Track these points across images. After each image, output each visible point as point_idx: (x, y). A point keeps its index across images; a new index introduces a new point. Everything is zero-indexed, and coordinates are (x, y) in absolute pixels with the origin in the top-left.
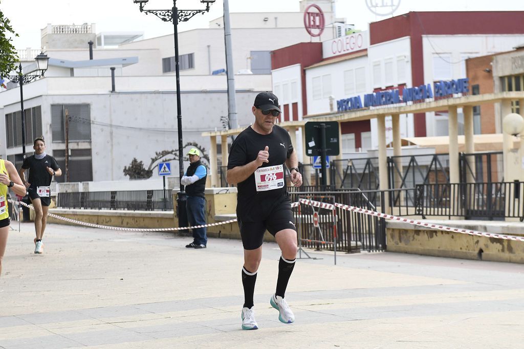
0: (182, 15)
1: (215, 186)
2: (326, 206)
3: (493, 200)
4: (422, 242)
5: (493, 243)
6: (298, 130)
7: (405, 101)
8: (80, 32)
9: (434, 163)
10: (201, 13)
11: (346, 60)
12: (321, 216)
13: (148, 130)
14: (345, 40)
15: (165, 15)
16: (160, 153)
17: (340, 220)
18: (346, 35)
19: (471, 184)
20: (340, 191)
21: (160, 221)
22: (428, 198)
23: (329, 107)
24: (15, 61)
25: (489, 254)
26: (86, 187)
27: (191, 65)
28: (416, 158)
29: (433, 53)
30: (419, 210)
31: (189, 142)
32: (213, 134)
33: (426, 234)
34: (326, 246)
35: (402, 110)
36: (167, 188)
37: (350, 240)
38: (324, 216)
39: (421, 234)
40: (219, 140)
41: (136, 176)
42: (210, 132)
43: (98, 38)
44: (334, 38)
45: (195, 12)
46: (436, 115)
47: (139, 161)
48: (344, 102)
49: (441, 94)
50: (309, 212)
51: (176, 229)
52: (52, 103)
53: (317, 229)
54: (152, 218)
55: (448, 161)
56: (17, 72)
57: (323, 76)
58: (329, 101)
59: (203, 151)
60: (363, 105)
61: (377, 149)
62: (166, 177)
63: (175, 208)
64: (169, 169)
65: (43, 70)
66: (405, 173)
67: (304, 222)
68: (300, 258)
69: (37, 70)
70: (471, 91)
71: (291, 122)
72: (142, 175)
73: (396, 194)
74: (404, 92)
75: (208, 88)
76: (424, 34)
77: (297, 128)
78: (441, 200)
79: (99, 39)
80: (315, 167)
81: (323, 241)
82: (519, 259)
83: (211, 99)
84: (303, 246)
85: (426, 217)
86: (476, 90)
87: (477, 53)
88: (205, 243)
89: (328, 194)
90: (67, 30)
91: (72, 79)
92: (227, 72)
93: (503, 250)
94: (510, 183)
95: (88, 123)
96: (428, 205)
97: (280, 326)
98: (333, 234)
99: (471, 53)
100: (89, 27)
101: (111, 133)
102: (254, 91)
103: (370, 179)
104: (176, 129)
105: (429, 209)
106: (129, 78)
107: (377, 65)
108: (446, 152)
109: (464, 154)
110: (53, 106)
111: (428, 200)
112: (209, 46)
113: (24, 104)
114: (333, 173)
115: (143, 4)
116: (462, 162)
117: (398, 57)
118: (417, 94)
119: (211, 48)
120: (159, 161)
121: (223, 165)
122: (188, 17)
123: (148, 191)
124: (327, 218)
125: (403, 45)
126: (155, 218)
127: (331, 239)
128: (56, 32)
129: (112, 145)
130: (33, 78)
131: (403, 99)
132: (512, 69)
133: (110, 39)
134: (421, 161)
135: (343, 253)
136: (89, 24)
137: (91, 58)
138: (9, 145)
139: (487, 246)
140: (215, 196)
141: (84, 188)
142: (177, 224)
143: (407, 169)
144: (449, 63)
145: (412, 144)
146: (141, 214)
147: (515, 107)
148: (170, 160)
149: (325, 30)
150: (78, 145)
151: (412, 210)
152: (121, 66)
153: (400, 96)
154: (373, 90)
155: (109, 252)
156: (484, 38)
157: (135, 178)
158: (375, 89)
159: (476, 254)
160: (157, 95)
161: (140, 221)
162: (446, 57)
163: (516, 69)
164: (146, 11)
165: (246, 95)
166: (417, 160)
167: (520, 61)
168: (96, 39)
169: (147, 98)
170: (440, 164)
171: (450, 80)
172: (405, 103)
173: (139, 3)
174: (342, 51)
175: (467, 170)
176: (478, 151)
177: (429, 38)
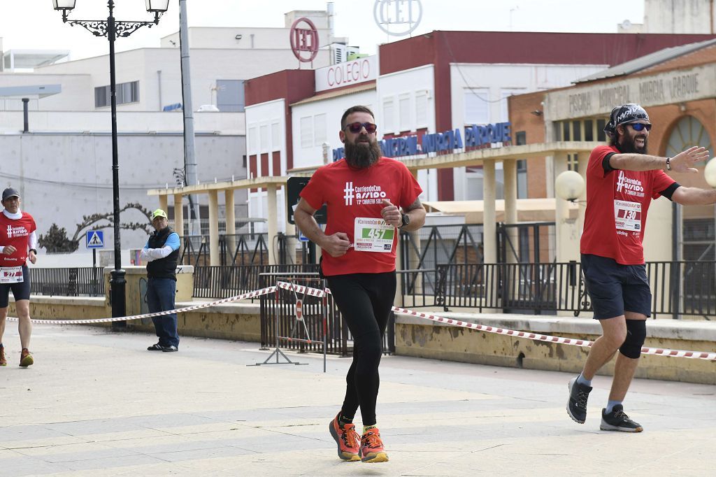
0: (121, 28)
2: (313, 291)
4: (443, 343)
5: (538, 345)
6: (280, 188)
7: (425, 152)
9: (463, 236)
10: (148, 26)
11: (346, 95)
12: (308, 306)
14: (345, 68)
15: (97, 28)
16: (89, 217)
18: (347, 61)
19: (509, 265)
21: (87, 310)
22: (453, 283)
23: (322, 158)
25: (531, 360)
27: (135, 98)
28: (439, 229)
29: (465, 88)
30: (440, 300)
31: (130, 202)
32: (163, 193)
33: (448, 332)
34: (313, 347)
35: (421, 164)
36: (98, 265)
37: (346, 338)
38: (312, 306)
39: (442, 331)
40: (171, 201)
41: (56, 248)
42: (160, 189)
43: (5, 58)
44: (331, 65)
45: (140, 24)
46: (468, 171)
47: (60, 228)
49: (474, 143)
50: (291, 300)
51: (105, 320)
53: (301, 322)
54: (75, 306)
55: (482, 234)
57: (315, 116)
58: (322, 150)
59: (149, 215)
62: (97, 250)
63: (108, 292)
64: (102, 240)
66: (424, 250)
67: (283, 314)
68: (278, 363)
70: (514, 140)
71: (271, 177)
72: (63, 248)
73: (411, 277)
74: (425, 139)
75: (158, 130)
76: (453, 62)
77: (278, 185)
78: (471, 286)
79: (8, 59)
80: (302, 239)
81: (309, 340)
82: (571, 366)
83: (161, 144)
84: (282, 347)
85: (449, 308)
86: (521, 139)
87: (523, 88)
89: (317, 276)
92: (184, 108)
93: (551, 355)
94: (562, 264)
96: (453, 293)
98: (322, 330)
99: (516, 89)
101: (22, 189)
102: (221, 134)
104: (110, 185)
105: (453, 298)
106: (49, 113)
107: (388, 102)
108: (481, 222)
109: (503, 225)
111: (453, 287)
112: (159, 72)
115: (67, 11)
116: (500, 235)
117: (417, 92)
118: (441, 142)
119: (163, 76)
120: (88, 229)
122: (129, 31)
123: (70, 269)
124: (316, 309)
125: (424, 76)
126: (79, 306)
127: (320, 337)
131: (423, 148)
132: (570, 111)
133: (22, 59)
134: (446, 234)
135: (336, 357)
139: (529, 349)
142: (111, 313)
143: (427, 244)
145: (434, 210)
146: (61, 300)
147: (573, 162)
148: (104, 227)
149: (319, 54)
151: (430, 300)
152: (37, 97)
153: (418, 145)
154: (383, 136)
155: (13, 352)
156: (533, 69)
157: (54, 251)
158: (385, 135)
159: (515, 360)
160: (87, 137)
161: (59, 311)
162: (482, 94)
163: (575, 112)
164: (71, 22)
165: (210, 139)
166: (440, 232)
167: (580, 100)
168: (3, 59)
169: (72, 141)
170: (471, 238)
171: (487, 124)
172: (426, 155)
173: (62, 11)
174: (342, 82)
175: (508, 247)
176: (523, 221)
177: (460, 67)
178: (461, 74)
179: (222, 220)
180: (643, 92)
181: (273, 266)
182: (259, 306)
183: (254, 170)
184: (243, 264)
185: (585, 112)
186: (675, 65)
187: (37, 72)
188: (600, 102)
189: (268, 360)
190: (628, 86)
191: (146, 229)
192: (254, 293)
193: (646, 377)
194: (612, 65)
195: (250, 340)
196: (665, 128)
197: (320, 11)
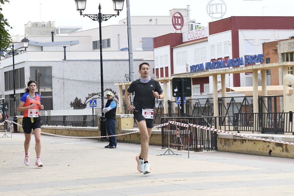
0: (104, 17)
1: (121, 113)
2: (184, 125)
3: (278, 123)
4: (238, 146)
5: (277, 146)
6: (168, 82)
8: (47, 26)
9: (244, 101)
10: (115, 16)
11: (195, 43)
12: (181, 131)
14: (195, 32)
15: (94, 17)
16: (90, 95)
17: (191, 133)
18: (196, 29)
19: (265, 113)
20: (192, 116)
21: (91, 132)
22: (241, 121)
23: (186, 70)
24: (10, 42)
25: (275, 153)
26: (49, 113)
27: (109, 45)
28: (234, 98)
30: (236, 128)
31: (107, 88)
32: (121, 84)
33: (240, 141)
34: (183, 148)
35: (227, 72)
36: (94, 114)
37: (197, 144)
38: (183, 131)
39: (237, 141)
40: (124, 88)
42: (119, 83)
43: (56, 30)
44: (189, 31)
45: (111, 15)
46: (246, 74)
47: (79, 99)
48: (194, 67)
49: (249, 63)
50: (174, 128)
51: (99, 137)
52: (30, 66)
53: (179, 138)
54: (85, 131)
55: (252, 100)
56: (11, 49)
57: (183, 52)
58: (186, 66)
59: (115, 93)
60: (205, 69)
61: (213, 93)
62: (94, 108)
63: (99, 125)
65: (25, 47)
66: (228, 107)
67: (171, 134)
68: (169, 154)
69: (22, 48)
70: (265, 61)
71: (164, 78)
72: (80, 107)
73: (223, 119)
74: (228, 61)
75: (118, 58)
76: (240, 29)
78: (248, 122)
79: (57, 30)
80: (178, 103)
81: (182, 145)
82: (292, 156)
84: (171, 148)
85: (240, 131)
86: (268, 61)
87: (269, 40)
88: (115, 145)
89: (185, 118)
90: (39, 25)
91: (42, 52)
92: (129, 49)
93: (283, 151)
94: (287, 113)
95: (51, 77)
96: (241, 125)
97: (157, 193)
98: (187, 140)
99: (266, 40)
101: (64, 83)
102: (144, 60)
103: (208, 109)
104: (100, 81)
105: (241, 127)
106: (74, 52)
107: (213, 46)
108: (252, 96)
109: (261, 96)
110: (31, 67)
113: (15, 66)
114: (188, 106)
115: (82, 11)
116: (260, 101)
117: (225, 42)
118: (235, 62)
119: (120, 36)
120: (90, 99)
122: (107, 18)
123: (84, 116)
125: (227, 35)
126: (87, 131)
127: (186, 143)
128: (33, 26)
129: (64, 90)
130: (20, 52)
131: (228, 65)
132: (289, 49)
133: (63, 30)
134: (237, 100)
135: (193, 152)
136: (52, 22)
137: (53, 41)
138: (6, 89)
139: (274, 148)
140: (122, 119)
141: (48, 114)
142: (100, 134)
143: (229, 104)
145: (232, 91)
146: (80, 129)
147: (290, 70)
148: (97, 98)
149: (184, 26)
150: (45, 89)
151: (232, 128)
152: (69, 45)
153: (225, 64)
155: (61, 150)
156: (273, 32)
157: (77, 108)
158: (211, 60)
159: (268, 153)
160: (89, 62)
161: (79, 133)
162: (252, 42)
163: (291, 49)
164: (84, 15)
165: (139, 62)
166: (235, 100)
167: (293, 45)
169: (84, 63)
170: (248, 102)
171: (254, 55)
172: (228, 68)
173: (80, 11)
174: (193, 38)
175: (263, 106)
176: (269, 95)
177: (243, 32)
178: (243, 34)
181: (165, 114)
182: (161, 131)
183: (157, 74)
187: (69, 35)
189: (165, 153)
192: (160, 126)
195: (158, 145)
197: (184, 9)
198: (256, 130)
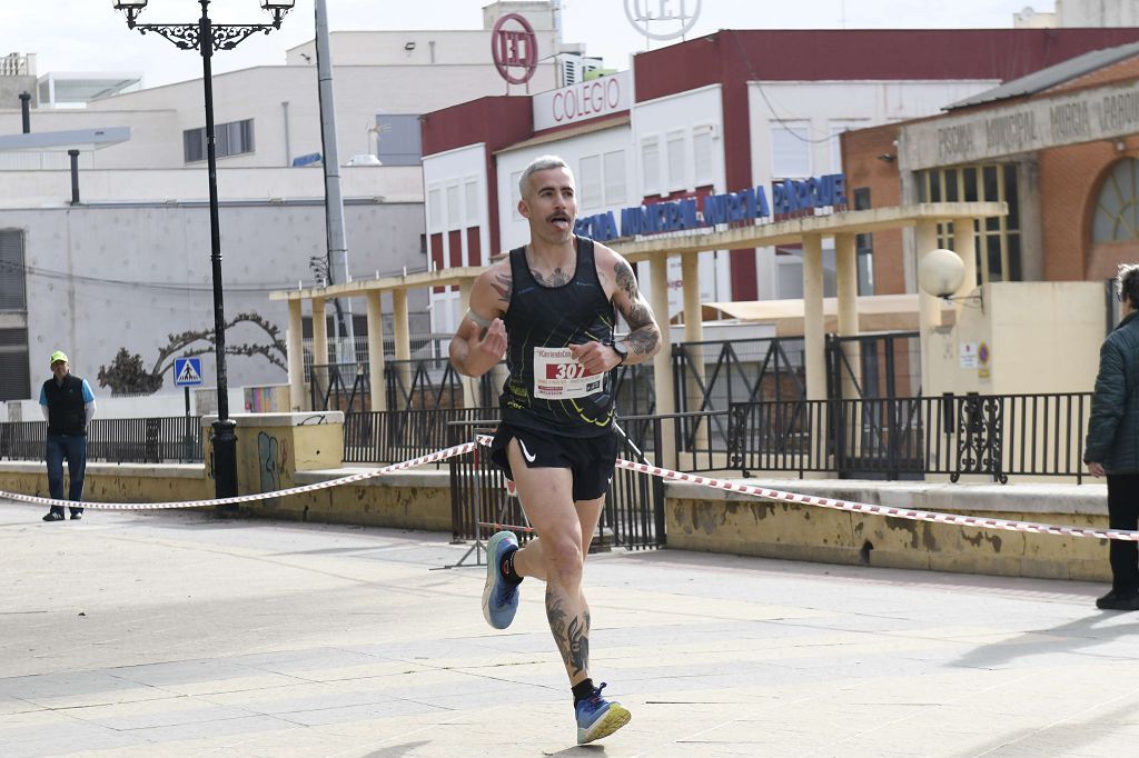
0: (221, 36)
1: (298, 409)
4: (743, 527)
5: (893, 529)
7: (710, 223)
8: (3, 73)
9: (772, 357)
10: (264, 31)
11: (583, 135)
13: (153, 287)
14: (581, 91)
15: (183, 36)
16: (178, 337)
18: (584, 81)
19: (846, 401)
21: (176, 485)
22: (757, 432)
25: (884, 553)
26: (16, 412)
27: (247, 146)
28: (733, 345)
29: (772, 121)
30: (736, 459)
31: (242, 312)
32: (294, 296)
33: (750, 509)
35: (703, 243)
36: (193, 413)
39: (740, 510)
40: (307, 309)
41: (126, 387)
42: (289, 290)
43: (41, 86)
44: (558, 88)
45: (250, 28)
46: (778, 253)
47: (132, 354)
49: (787, 208)
51: (208, 503)
54: (157, 478)
55: (803, 352)
59: (273, 332)
60: (619, 234)
62: (192, 390)
63: (208, 456)
64: (199, 373)
66: (709, 382)
67: (487, 486)
68: (479, 564)
70: (852, 203)
71: (466, 270)
72: (138, 386)
73: (690, 423)
74: (709, 203)
75: (284, 195)
76: (752, 79)
79: (44, 87)
82: (948, 562)
83: (291, 219)
86: (862, 200)
87: (864, 120)
92: (324, 159)
93: (914, 544)
94: (929, 399)
95: (19, 271)
96: (756, 448)
99: (853, 120)
100: (21, 61)
101: (71, 294)
102: (385, 201)
103: (635, 391)
104: (209, 285)
105: (756, 456)
106: (111, 172)
107: (650, 146)
108: (800, 334)
109: (835, 337)
111: (757, 438)
115: (135, 11)
116: (832, 354)
117: (697, 128)
118: (735, 208)
119: (291, 111)
120: (178, 355)
121: (316, 363)
122: (234, 40)
123: (148, 420)
125: (706, 104)
126: (163, 478)
129: (73, 320)
131: (706, 218)
132: (940, 154)
133: (68, 87)
134: (744, 353)
136: (23, 54)
137: (26, 129)
139: (880, 535)
140: (295, 430)
141: (12, 414)
142: (213, 492)
143: (714, 369)
144: (806, 141)
145: (726, 316)
146: (134, 470)
147: (946, 236)
148: (201, 352)
149: (539, 70)
151: (720, 460)
152: (92, 147)
153: (698, 213)
154: (642, 199)
155: (59, 554)
156: (881, 88)
157: (124, 393)
158: (646, 198)
159: (857, 553)
160: (172, 210)
161: (131, 486)
162: (800, 129)
163: (948, 155)
164: (141, 28)
165: (368, 209)
166: (736, 352)
167: (956, 138)
168: (38, 88)
169: (149, 217)
170: (785, 360)
171: (807, 176)
172: (712, 228)
173: (127, 10)
174: (576, 114)
175: (845, 373)
176: (868, 330)
177: (763, 88)
178: (766, 99)
179: (389, 339)
180: (1056, 122)
181: (470, 410)
182: (448, 473)
183: (438, 257)
184: (424, 407)
185: (965, 156)
186: (1106, 78)
187: (91, 107)
188: (988, 140)
189: (463, 560)
190: (1032, 113)
191: (269, 353)
192: (440, 455)
193: (1067, 576)
194: (1006, 79)
195: (437, 529)
196: (1092, 179)
197: (539, 3)
198: (814, 466)
